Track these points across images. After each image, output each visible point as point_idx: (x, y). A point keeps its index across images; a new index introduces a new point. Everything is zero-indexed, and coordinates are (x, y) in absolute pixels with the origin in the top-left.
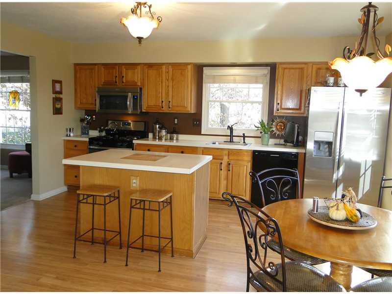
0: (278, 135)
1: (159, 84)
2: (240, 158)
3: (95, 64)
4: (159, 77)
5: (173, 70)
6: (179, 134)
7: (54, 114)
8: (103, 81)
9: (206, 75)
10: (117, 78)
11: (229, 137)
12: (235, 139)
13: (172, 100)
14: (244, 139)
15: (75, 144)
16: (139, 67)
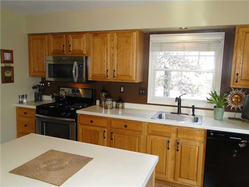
0: (233, 108)
1: (104, 53)
2: (191, 137)
3: (46, 34)
4: (104, 45)
5: (118, 38)
6: (124, 102)
7: (2, 83)
8: (53, 50)
9: (153, 43)
10: (65, 47)
11: (177, 108)
12: (183, 110)
13: (117, 70)
14: (193, 111)
15: (26, 111)
16: (84, 36)
